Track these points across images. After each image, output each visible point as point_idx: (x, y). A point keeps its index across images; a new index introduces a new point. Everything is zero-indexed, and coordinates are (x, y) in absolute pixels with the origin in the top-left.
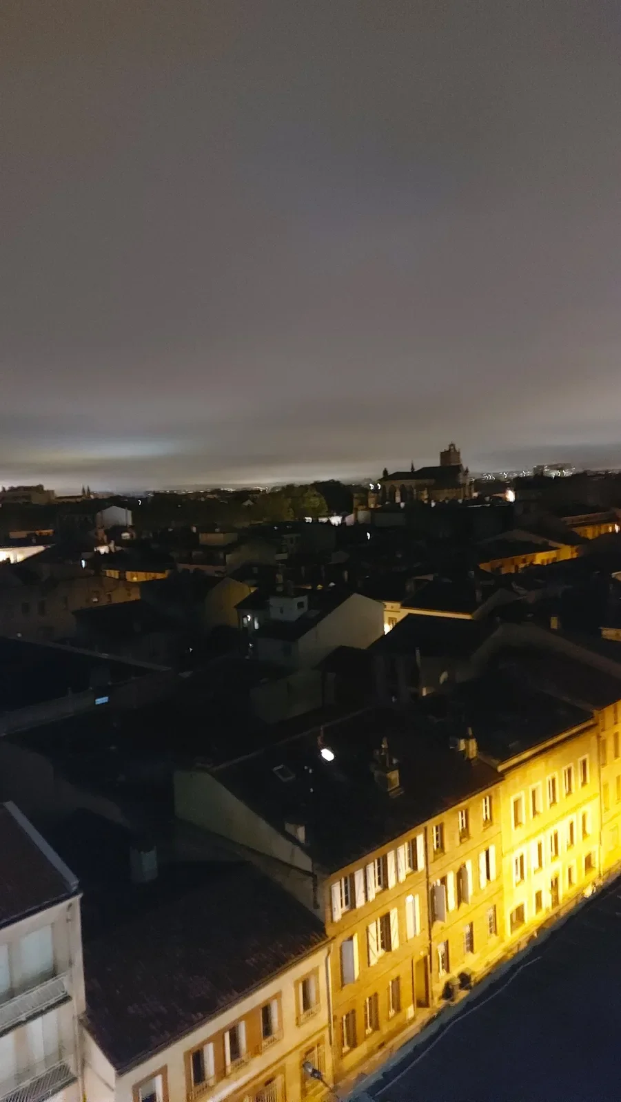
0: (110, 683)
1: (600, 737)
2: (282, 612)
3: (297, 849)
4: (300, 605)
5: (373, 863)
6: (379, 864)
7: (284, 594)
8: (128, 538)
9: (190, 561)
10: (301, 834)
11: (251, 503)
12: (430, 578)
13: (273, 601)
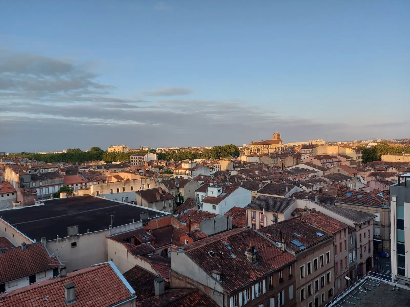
0: (148, 218)
1: (335, 244)
2: (212, 193)
3: (217, 284)
4: (219, 191)
5: (246, 290)
6: (248, 290)
7: (213, 186)
8: (156, 165)
9: (178, 174)
10: (218, 278)
11: (201, 153)
12: (269, 181)
13: (209, 189)
